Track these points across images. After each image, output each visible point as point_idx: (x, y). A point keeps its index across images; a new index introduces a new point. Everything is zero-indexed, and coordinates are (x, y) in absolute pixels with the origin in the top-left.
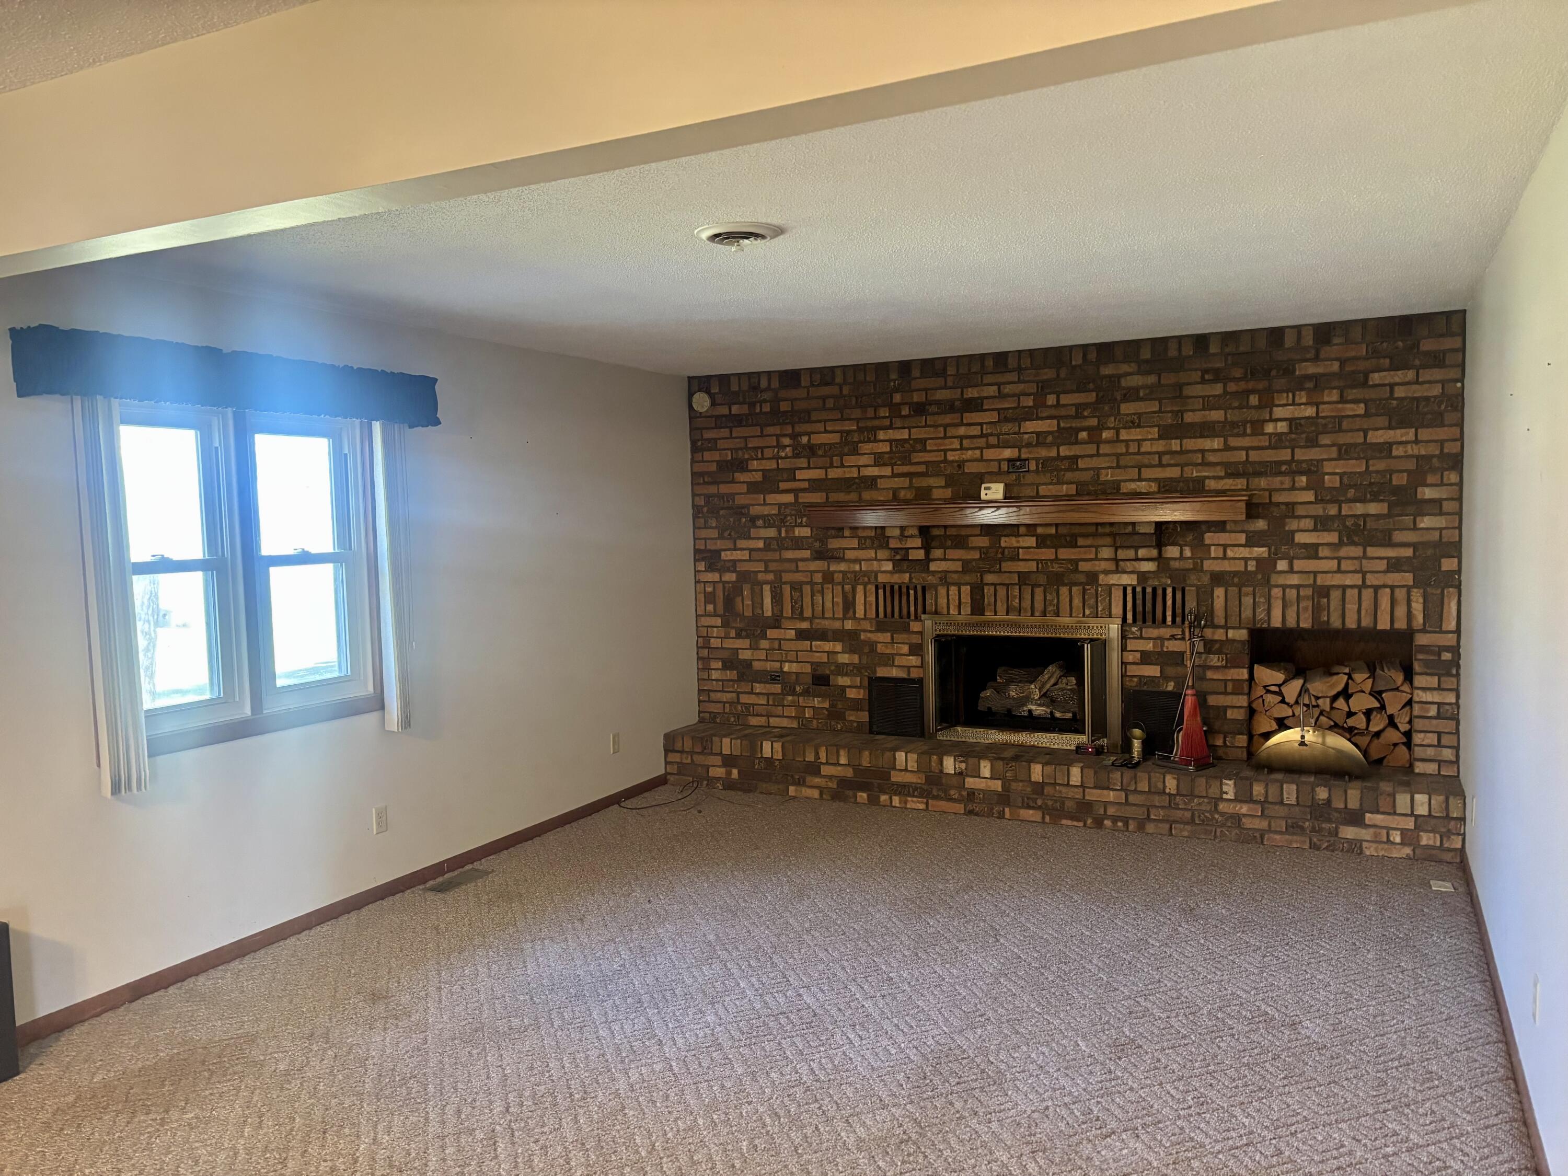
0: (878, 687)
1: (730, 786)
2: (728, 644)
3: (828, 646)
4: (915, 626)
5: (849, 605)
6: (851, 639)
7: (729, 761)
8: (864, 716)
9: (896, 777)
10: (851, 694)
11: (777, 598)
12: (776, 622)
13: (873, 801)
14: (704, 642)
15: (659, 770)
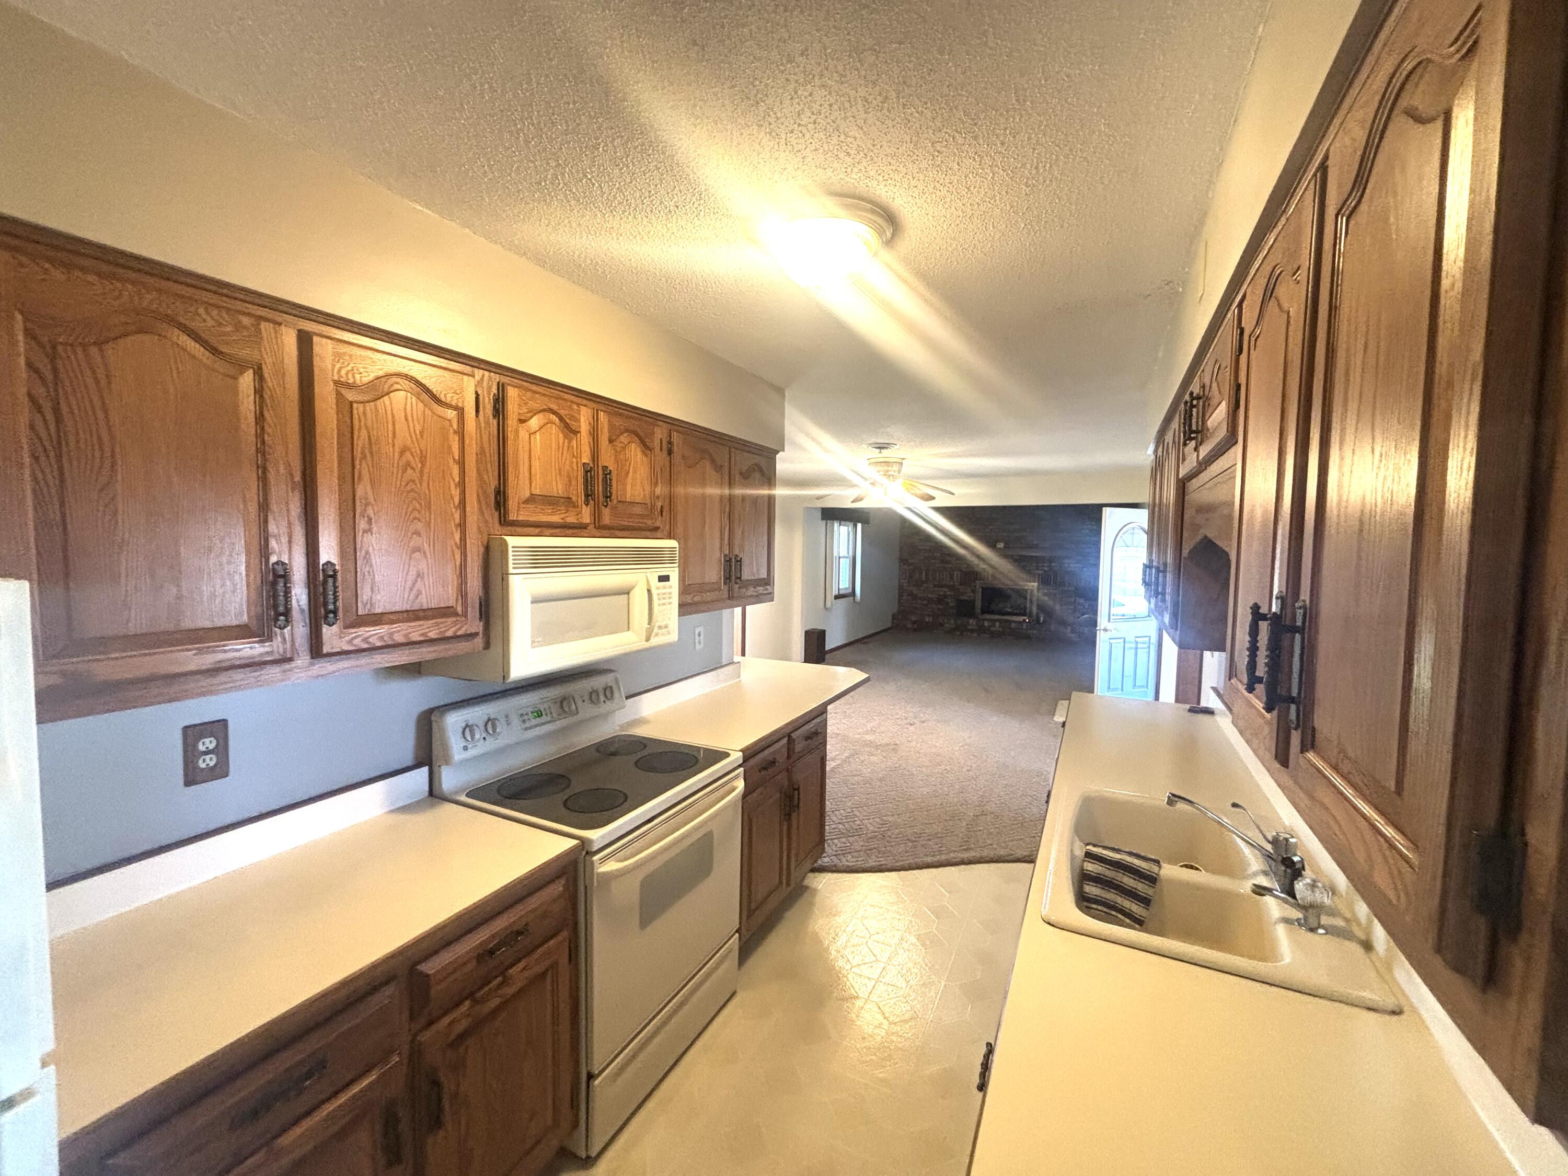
0: (960, 603)
1: (915, 630)
2: (910, 588)
3: (944, 589)
4: (973, 584)
5: (952, 578)
6: (952, 588)
7: (914, 622)
8: (955, 611)
9: (969, 627)
10: (951, 604)
11: (927, 575)
12: (925, 582)
13: (961, 634)
14: (901, 588)
15: (890, 625)
